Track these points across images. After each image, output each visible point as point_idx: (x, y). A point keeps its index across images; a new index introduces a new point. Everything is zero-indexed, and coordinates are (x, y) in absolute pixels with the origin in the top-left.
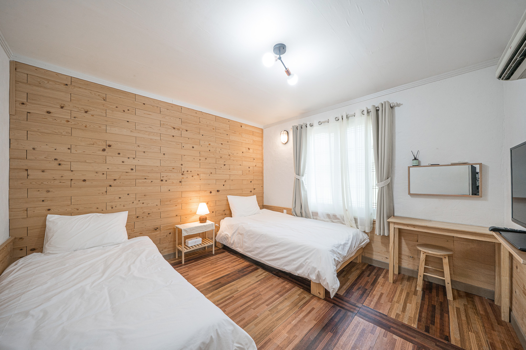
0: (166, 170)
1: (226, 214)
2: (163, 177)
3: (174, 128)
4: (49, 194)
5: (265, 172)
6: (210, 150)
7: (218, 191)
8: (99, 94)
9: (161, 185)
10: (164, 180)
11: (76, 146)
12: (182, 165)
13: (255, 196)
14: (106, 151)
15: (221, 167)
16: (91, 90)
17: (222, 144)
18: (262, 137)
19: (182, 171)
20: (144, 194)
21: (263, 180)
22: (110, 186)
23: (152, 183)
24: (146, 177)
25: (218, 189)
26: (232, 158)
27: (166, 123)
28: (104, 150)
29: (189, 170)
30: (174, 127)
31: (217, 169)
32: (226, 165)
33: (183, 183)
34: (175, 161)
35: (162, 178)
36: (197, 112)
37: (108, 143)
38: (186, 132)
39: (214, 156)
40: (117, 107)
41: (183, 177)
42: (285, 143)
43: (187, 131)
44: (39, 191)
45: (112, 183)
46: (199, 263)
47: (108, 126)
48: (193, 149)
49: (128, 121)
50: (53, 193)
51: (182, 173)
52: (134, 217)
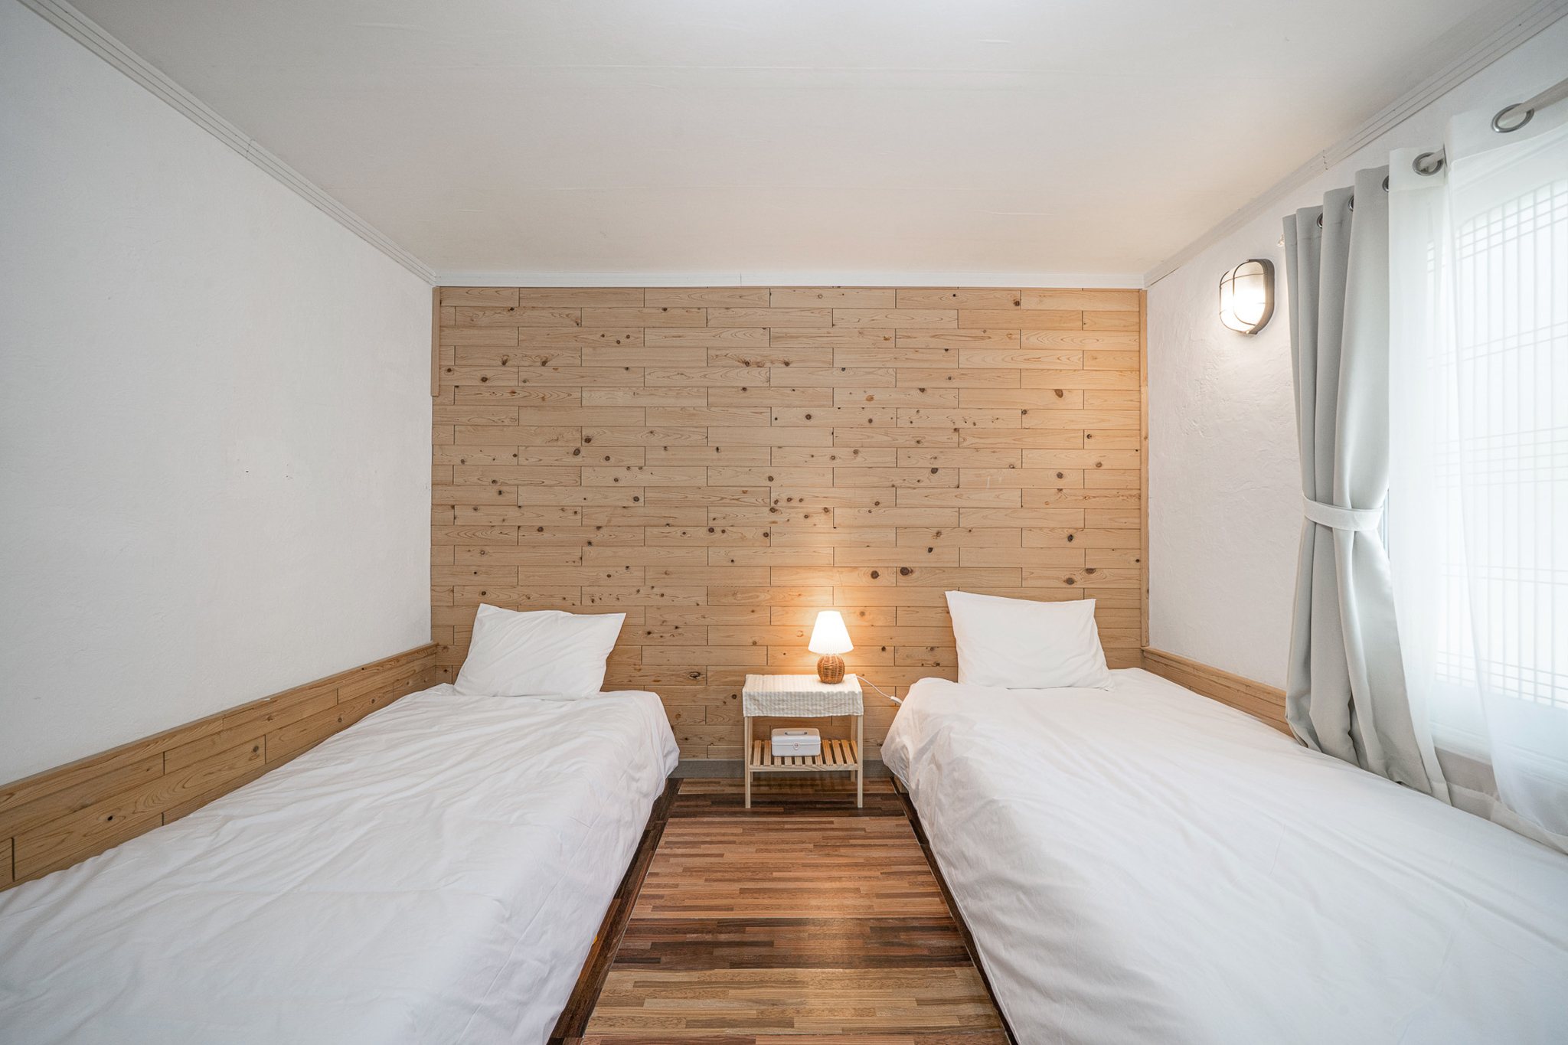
0: (722, 499)
1: (938, 664)
2: (714, 519)
3: (747, 364)
4: (485, 557)
5: (1153, 490)
6: (870, 421)
7: (905, 571)
8: (568, 312)
9: (710, 545)
10: (718, 530)
11: (527, 447)
12: (771, 479)
13: (1090, 604)
14: (582, 453)
15: (919, 478)
16: (553, 308)
17: (922, 390)
18: (1140, 328)
19: (773, 500)
20: (665, 569)
21: (1147, 533)
22: (590, 543)
23: (685, 537)
24: (670, 521)
25: (904, 565)
26: (970, 441)
27: (724, 352)
28: (577, 452)
29: (796, 496)
30: (747, 359)
31: (901, 487)
32: (940, 471)
33: (774, 539)
34: (748, 469)
35: (711, 524)
36: (824, 292)
37: (586, 433)
38: (787, 369)
39: (890, 439)
40: (603, 336)
41: (773, 520)
42: (1251, 327)
43: (787, 364)
44: (469, 551)
45: (592, 536)
46: (787, 826)
47: (585, 389)
48: (808, 423)
49: (627, 369)
50: (490, 556)
51: (773, 505)
52: (640, 632)
